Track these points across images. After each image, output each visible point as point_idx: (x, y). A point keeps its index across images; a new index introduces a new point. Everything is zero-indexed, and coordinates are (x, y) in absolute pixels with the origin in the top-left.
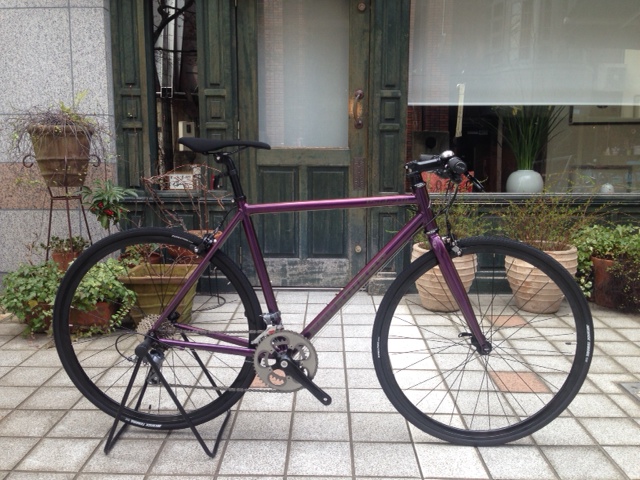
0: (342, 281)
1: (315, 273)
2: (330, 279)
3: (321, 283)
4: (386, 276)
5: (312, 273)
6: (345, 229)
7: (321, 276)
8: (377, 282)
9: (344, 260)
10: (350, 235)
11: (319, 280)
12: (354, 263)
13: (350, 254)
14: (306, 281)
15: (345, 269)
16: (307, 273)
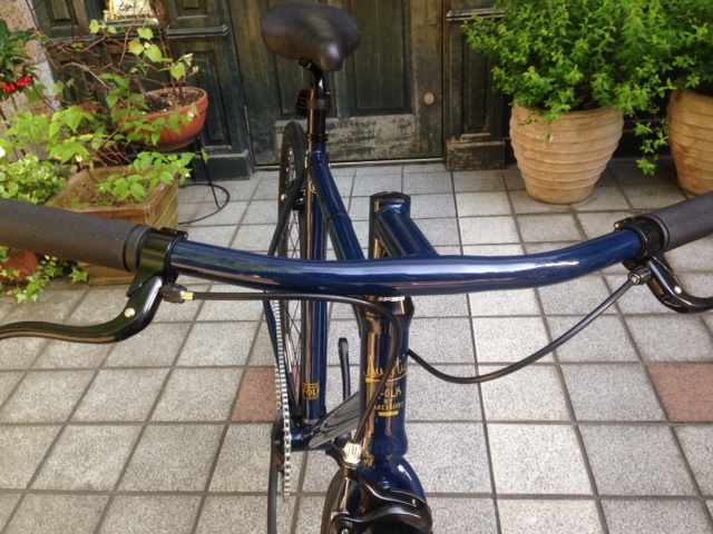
0: (405, 149)
1: (364, 138)
2: (387, 147)
3: (374, 154)
4: (474, 140)
5: (359, 140)
6: (407, 66)
7: (371, 143)
8: (460, 150)
9: (407, 117)
10: (415, 75)
11: (370, 149)
12: (424, 120)
13: (417, 107)
14: (350, 152)
15: (410, 130)
16: (350, 140)
